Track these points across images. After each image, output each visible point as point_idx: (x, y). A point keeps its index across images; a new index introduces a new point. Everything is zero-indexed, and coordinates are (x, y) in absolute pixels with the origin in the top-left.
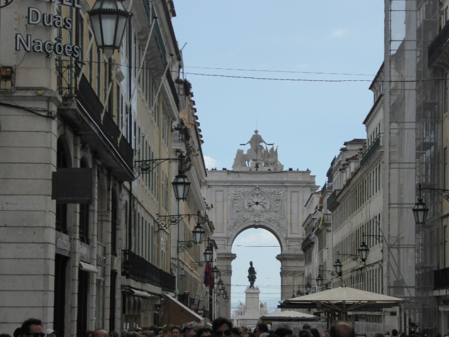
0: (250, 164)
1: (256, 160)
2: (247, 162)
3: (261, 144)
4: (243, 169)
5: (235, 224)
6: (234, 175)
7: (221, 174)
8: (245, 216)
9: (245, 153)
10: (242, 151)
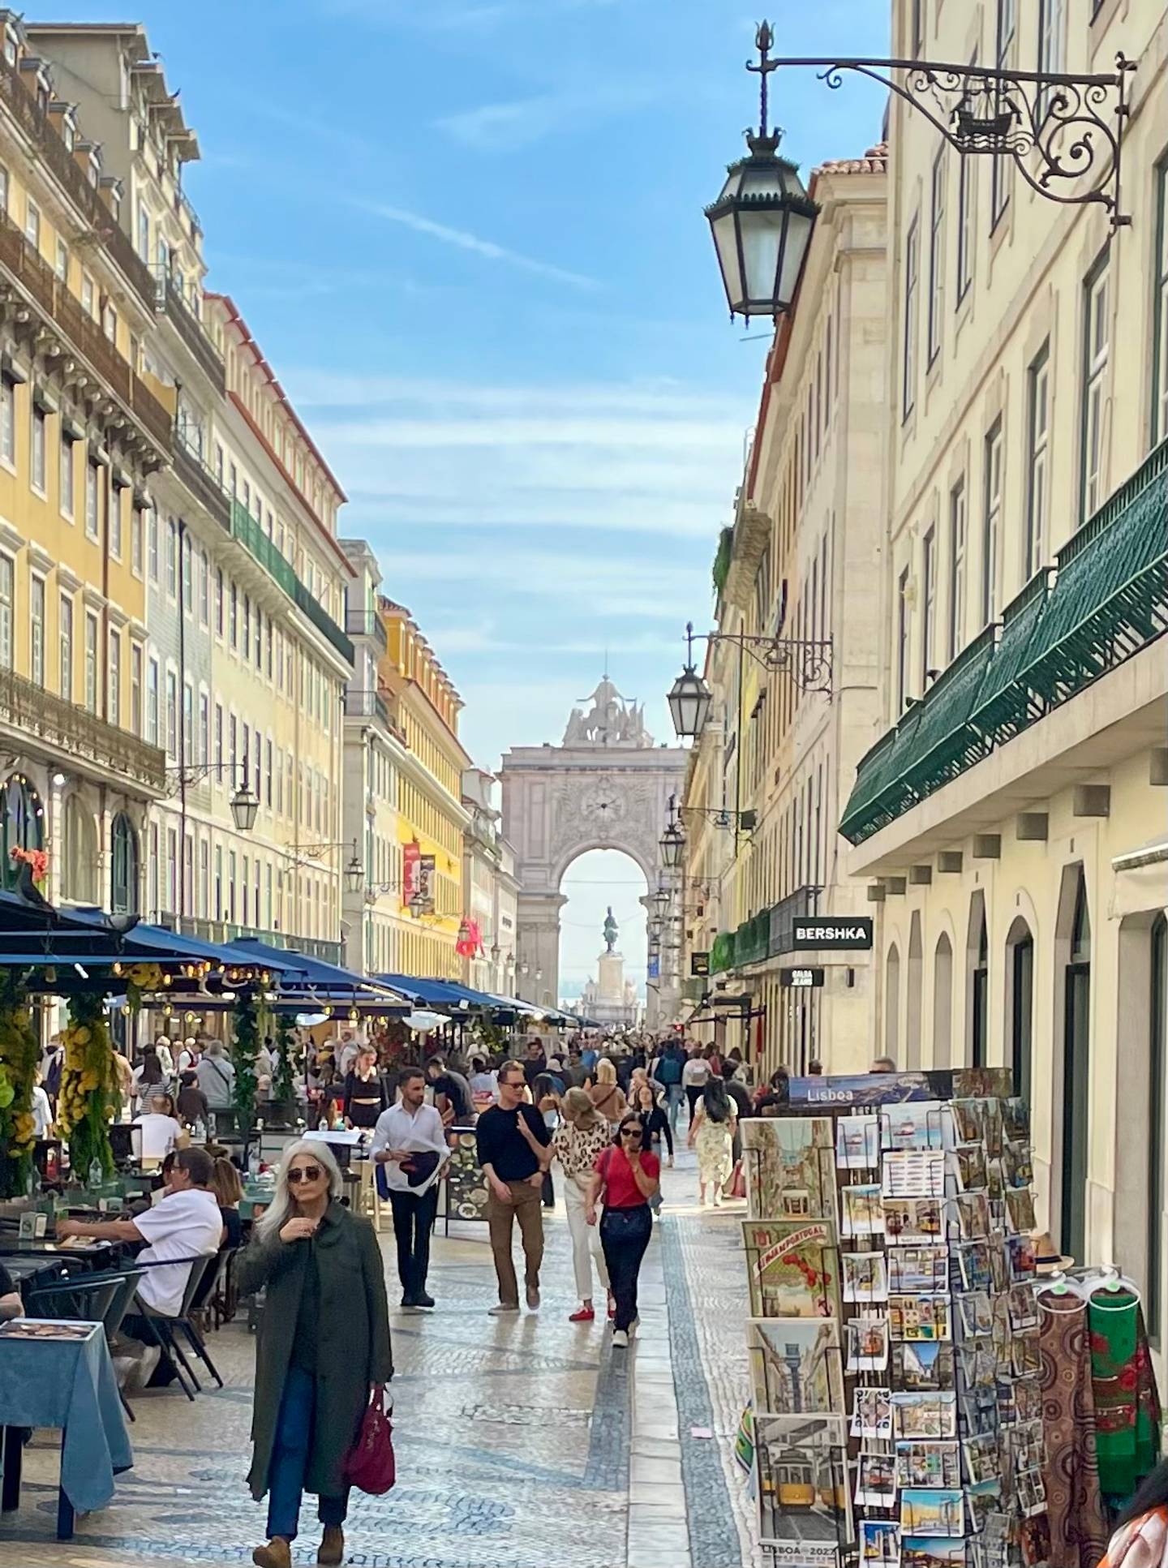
0: (592, 735)
1: (604, 729)
2: (588, 732)
3: (614, 699)
4: (581, 744)
5: (564, 843)
6: (563, 755)
7: (540, 754)
8: (582, 829)
9: (586, 715)
10: (580, 713)
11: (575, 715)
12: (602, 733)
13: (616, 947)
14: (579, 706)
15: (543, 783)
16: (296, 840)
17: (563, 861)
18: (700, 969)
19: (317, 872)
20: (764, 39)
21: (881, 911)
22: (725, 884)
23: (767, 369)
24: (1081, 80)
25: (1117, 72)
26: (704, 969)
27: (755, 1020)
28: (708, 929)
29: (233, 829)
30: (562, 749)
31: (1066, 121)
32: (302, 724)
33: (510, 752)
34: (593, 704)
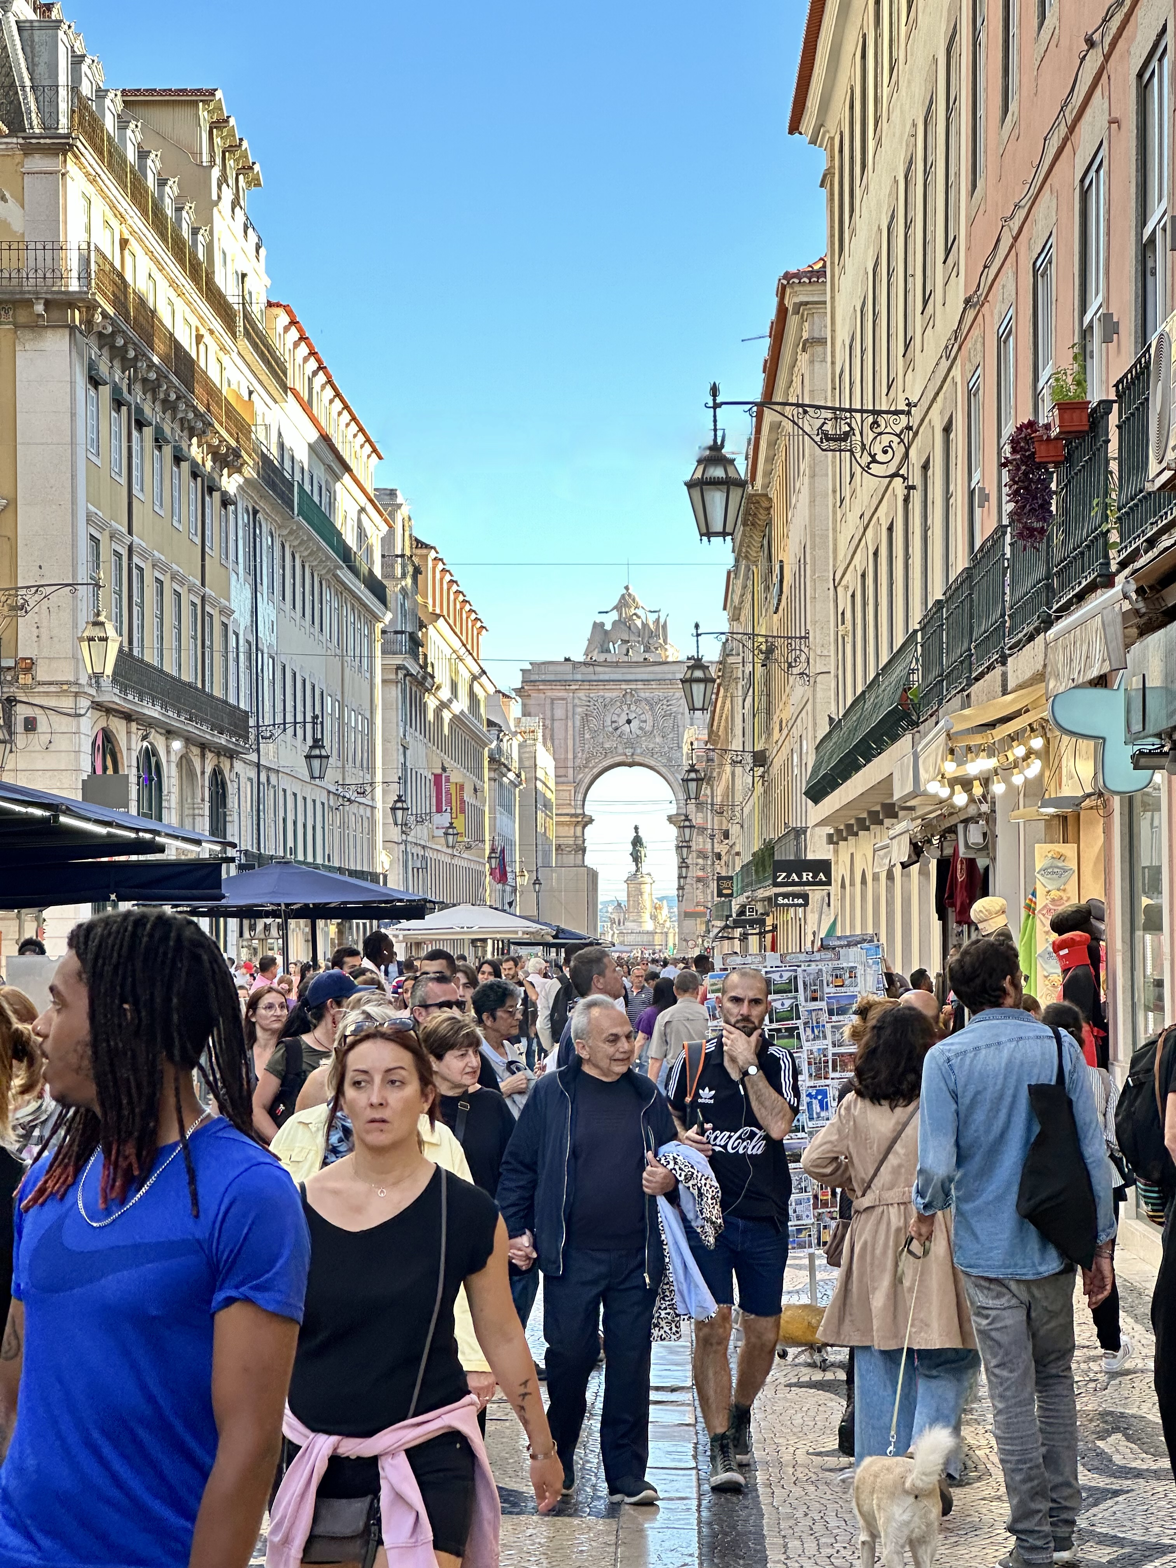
0: (615, 649)
1: (627, 641)
2: (611, 644)
3: (636, 611)
4: (604, 658)
5: (588, 760)
6: (583, 669)
7: (559, 668)
8: (607, 746)
9: (608, 627)
10: (602, 625)
11: (598, 627)
12: (625, 647)
13: (645, 868)
14: (600, 619)
15: (563, 699)
16: (344, 779)
17: (587, 780)
18: (725, 892)
19: (361, 807)
20: (714, 391)
21: (836, 852)
22: (746, 811)
23: (764, 372)
24: (888, 412)
25: (906, 408)
26: (729, 892)
27: (769, 936)
28: (733, 852)
29: (308, 780)
30: (585, 664)
31: (880, 434)
32: (347, 671)
33: (530, 667)
34: (614, 616)
